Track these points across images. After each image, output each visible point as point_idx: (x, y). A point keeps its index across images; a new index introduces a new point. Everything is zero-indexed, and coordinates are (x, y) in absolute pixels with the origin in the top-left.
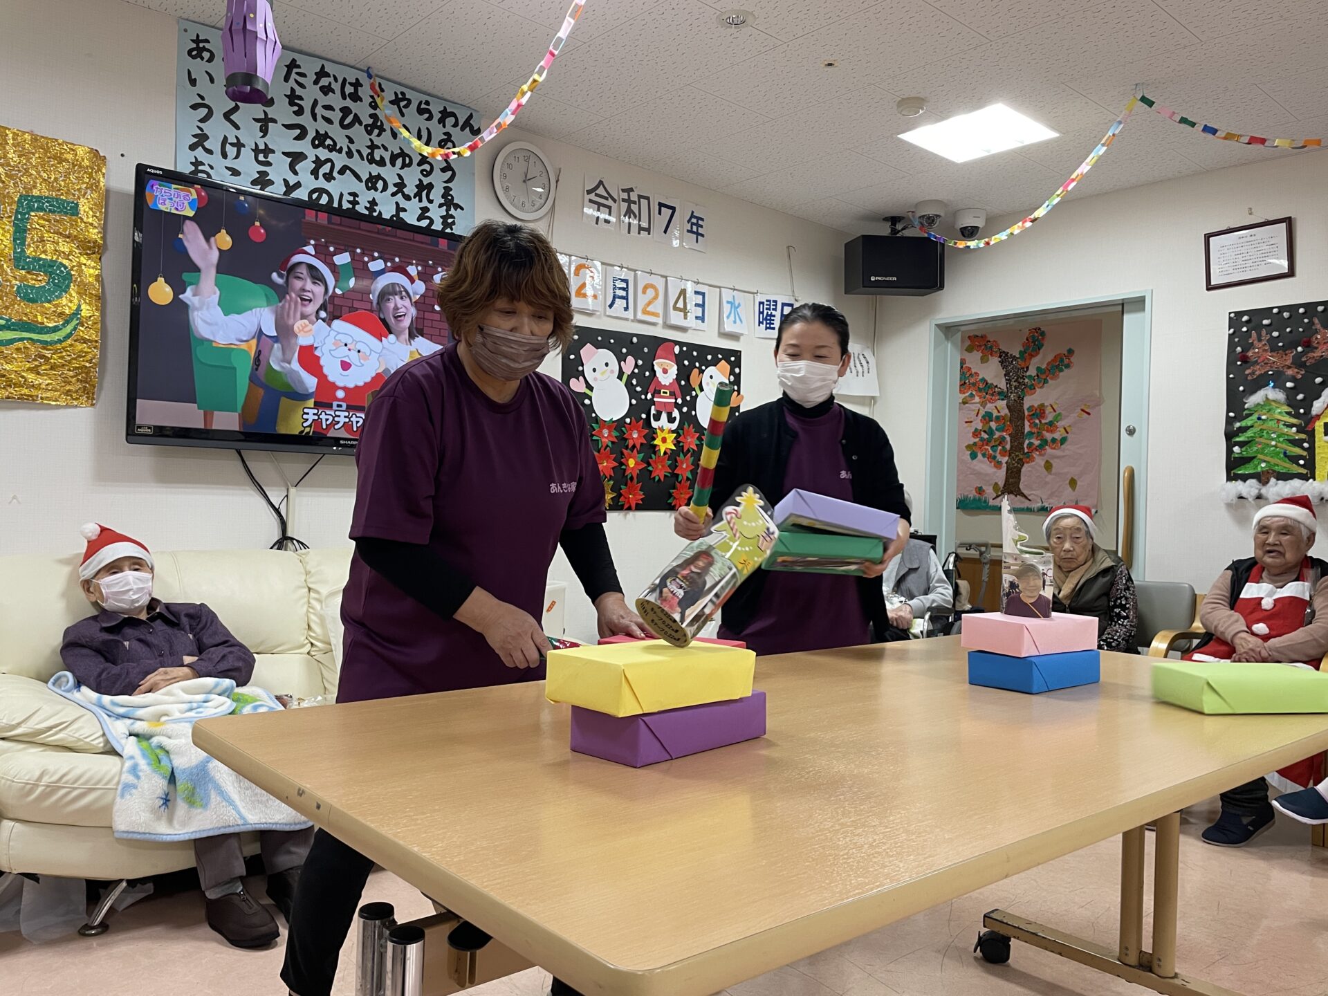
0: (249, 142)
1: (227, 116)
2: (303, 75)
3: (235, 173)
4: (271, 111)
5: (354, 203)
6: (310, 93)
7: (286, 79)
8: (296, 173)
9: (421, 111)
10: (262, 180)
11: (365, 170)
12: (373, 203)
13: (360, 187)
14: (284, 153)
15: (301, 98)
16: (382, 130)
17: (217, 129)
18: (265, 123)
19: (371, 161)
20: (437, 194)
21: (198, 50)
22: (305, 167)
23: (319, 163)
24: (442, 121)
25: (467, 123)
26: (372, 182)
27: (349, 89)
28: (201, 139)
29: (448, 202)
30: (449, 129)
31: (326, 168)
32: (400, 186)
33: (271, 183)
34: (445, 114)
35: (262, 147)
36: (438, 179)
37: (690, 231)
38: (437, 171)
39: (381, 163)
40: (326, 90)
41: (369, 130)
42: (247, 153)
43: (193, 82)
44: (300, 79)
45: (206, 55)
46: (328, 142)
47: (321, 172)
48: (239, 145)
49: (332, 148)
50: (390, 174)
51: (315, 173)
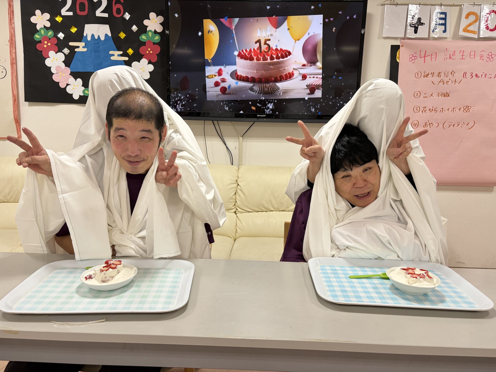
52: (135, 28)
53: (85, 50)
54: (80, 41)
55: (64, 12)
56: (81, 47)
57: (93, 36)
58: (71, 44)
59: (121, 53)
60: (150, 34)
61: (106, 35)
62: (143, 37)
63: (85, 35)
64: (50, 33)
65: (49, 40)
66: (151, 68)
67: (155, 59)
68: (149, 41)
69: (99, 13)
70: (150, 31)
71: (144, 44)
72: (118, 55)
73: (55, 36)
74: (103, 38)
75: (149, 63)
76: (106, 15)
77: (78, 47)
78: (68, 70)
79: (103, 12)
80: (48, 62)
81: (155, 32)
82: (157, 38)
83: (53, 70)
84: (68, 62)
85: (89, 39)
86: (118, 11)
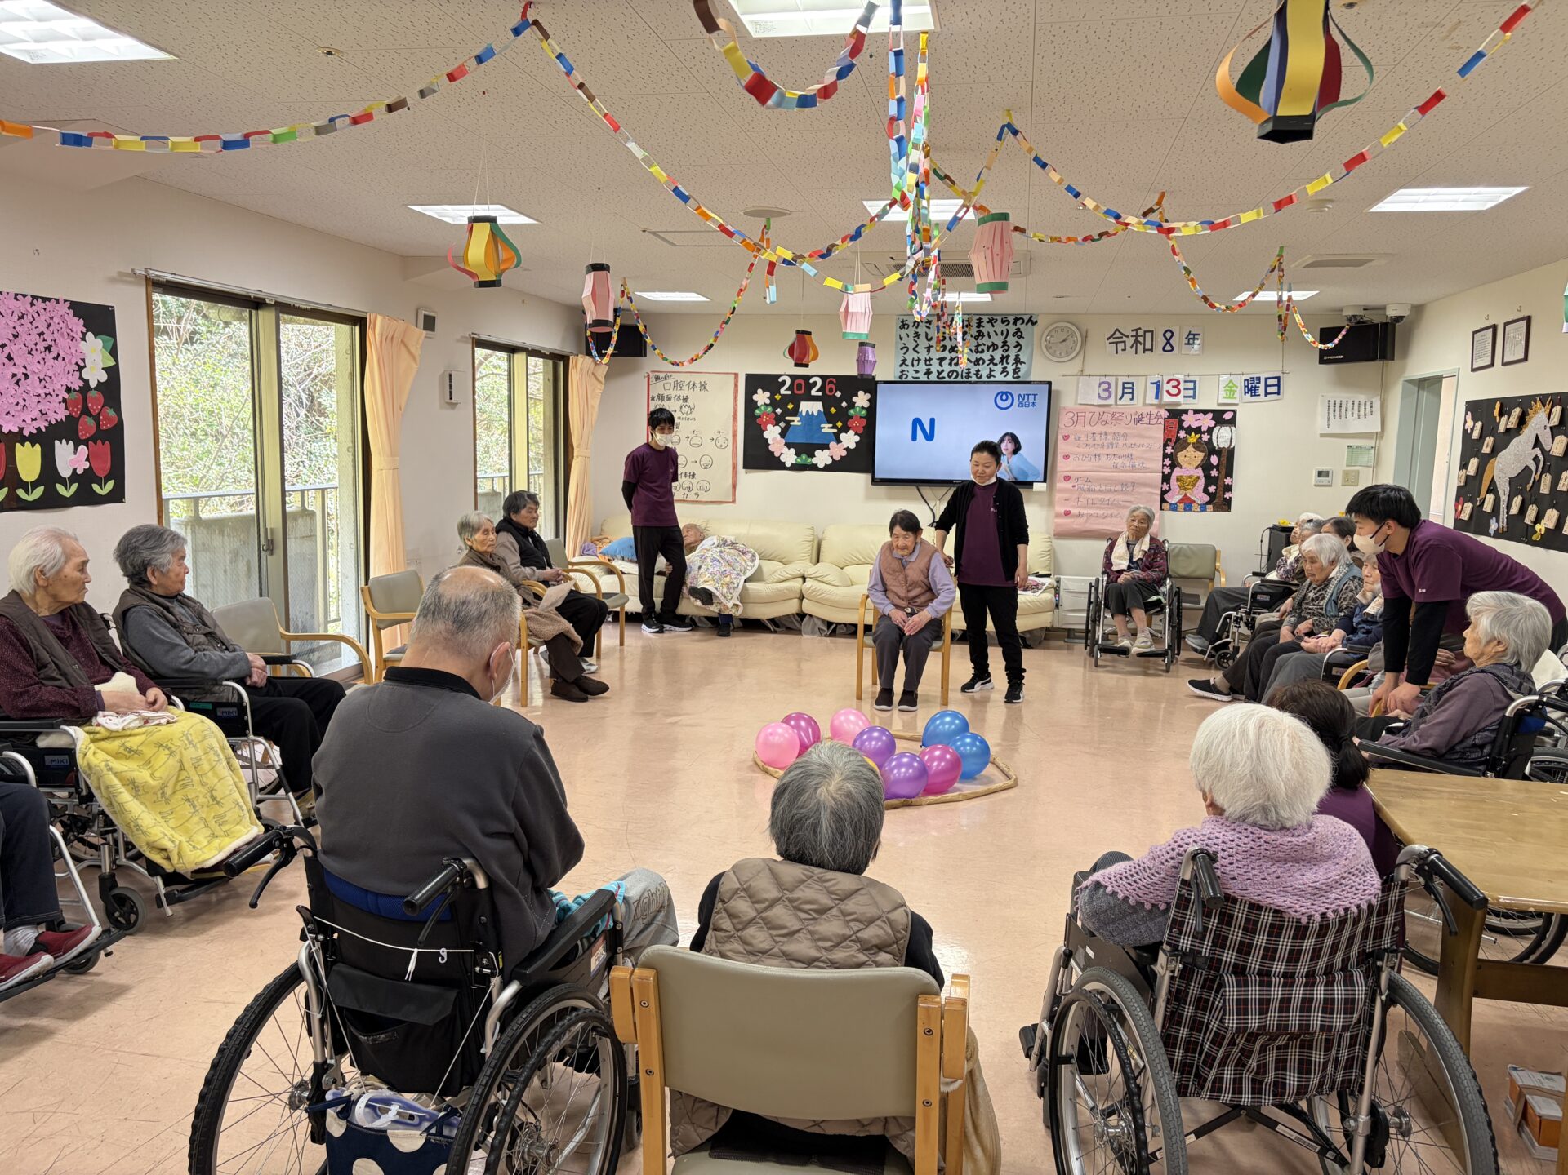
0: (923, 359)
1: (914, 349)
3: (917, 372)
4: (931, 343)
5: (969, 373)
8: (942, 366)
9: (1003, 322)
10: (928, 373)
11: (974, 357)
12: (978, 371)
13: (971, 365)
14: (937, 359)
16: (983, 336)
17: (911, 355)
18: (928, 349)
19: (977, 352)
20: (1011, 360)
21: (904, 325)
22: (947, 361)
23: (952, 359)
24: (1015, 324)
25: (1030, 320)
26: (977, 363)
28: (904, 361)
29: (1018, 361)
30: (1018, 326)
31: (956, 361)
32: (992, 360)
33: (932, 373)
34: (1016, 320)
35: (928, 359)
36: (1012, 353)
37: (1189, 344)
38: (1012, 348)
39: (983, 351)
41: (976, 338)
42: (922, 362)
43: (902, 339)
45: (907, 327)
47: (954, 363)
48: (919, 360)
50: (986, 356)
51: (950, 364)
52: (844, 404)
53: (800, 423)
54: (795, 415)
55: (783, 391)
56: (796, 421)
57: (807, 411)
58: (787, 418)
59: (831, 425)
60: (858, 409)
61: (819, 410)
62: (852, 412)
63: (800, 411)
64: (770, 409)
65: (767, 414)
66: (857, 438)
67: (861, 431)
68: (857, 416)
69: (814, 392)
70: (858, 406)
71: (852, 417)
72: (829, 428)
73: (774, 411)
74: (816, 414)
75: (855, 434)
76: (820, 394)
77: (793, 421)
78: (783, 441)
79: (817, 391)
80: (766, 435)
81: (863, 408)
82: (864, 412)
83: (770, 441)
84: (783, 434)
85: (804, 414)
86: (832, 390)
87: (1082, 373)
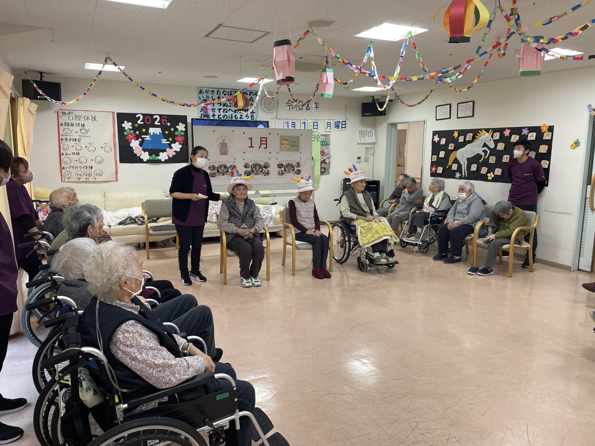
2: (220, 92)
5: (232, 116)
6: (222, 95)
7: (217, 94)
8: (220, 113)
10: (214, 115)
11: (233, 109)
12: (236, 115)
13: (233, 113)
14: (218, 109)
15: (220, 97)
18: (213, 104)
22: (222, 110)
26: (235, 111)
27: (230, 93)
30: (251, 96)
31: (226, 110)
33: (215, 115)
34: (250, 93)
35: (213, 109)
36: (249, 108)
37: (315, 107)
40: (225, 95)
43: (200, 99)
44: (220, 93)
45: (202, 93)
46: (226, 105)
47: (225, 111)
49: (226, 106)
52: (172, 129)
53: (150, 139)
54: (147, 135)
55: (139, 122)
57: (154, 133)
58: (142, 136)
59: (166, 140)
60: (179, 132)
61: (160, 132)
62: (176, 133)
63: (149, 132)
64: (132, 131)
65: (131, 134)
66: (181, 146)
67: (182, 143)
68: (179, 135)
69: (156, 123)
70: (179, 130)
71: (177, 136)
72: (165, 141)
73: (135, 132)
74: (158, 134)
75: (179, 144)
76: (159, 124)
77: (146, 138)
78: (141, 148)
79: (158, 122)
80: (131, 145)
81: (182, 131)
82: (183, 133)
83: (134, 148)
84: (141, 144)
85: (152, 134)
86: (165, 122)
87: (276, 118)
